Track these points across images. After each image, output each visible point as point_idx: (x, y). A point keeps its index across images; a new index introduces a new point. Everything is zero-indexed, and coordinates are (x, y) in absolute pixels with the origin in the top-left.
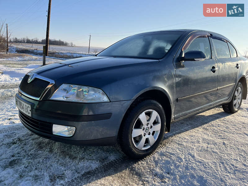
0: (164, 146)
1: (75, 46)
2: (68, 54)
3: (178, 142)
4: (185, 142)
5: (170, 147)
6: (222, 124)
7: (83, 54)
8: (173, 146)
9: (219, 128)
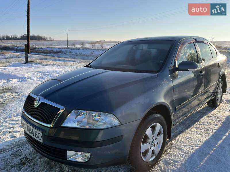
0: (166, 153)
1: (53, 40)
2: (49, 49)
3: (177, 147)
4: (183, 146)
5: (172, 153)
6: (211, 121)
7: (62, 48)
8: (175, 152)
9: (209, 126)
